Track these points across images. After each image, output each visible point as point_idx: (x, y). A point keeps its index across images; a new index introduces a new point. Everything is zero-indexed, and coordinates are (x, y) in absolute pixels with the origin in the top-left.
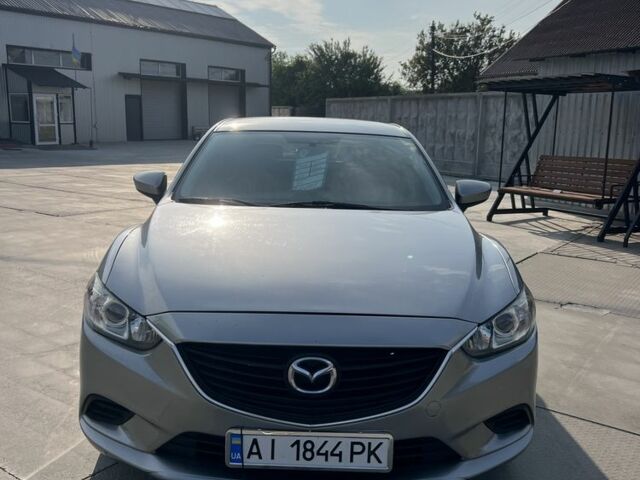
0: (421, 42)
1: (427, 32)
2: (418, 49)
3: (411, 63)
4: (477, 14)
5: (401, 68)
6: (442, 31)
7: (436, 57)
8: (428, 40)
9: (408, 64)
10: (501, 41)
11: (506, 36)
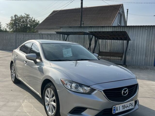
0: (12, 19)
1: (13, 16)
2: (11, 21)
3: (9, 24)
4: (25, 13)
5: (6, 25)
6: (17, 17)
7: (16, 23)
8: (14, 18)
9: (8, 24)
10: (32, 20)
11: (33, 19)
